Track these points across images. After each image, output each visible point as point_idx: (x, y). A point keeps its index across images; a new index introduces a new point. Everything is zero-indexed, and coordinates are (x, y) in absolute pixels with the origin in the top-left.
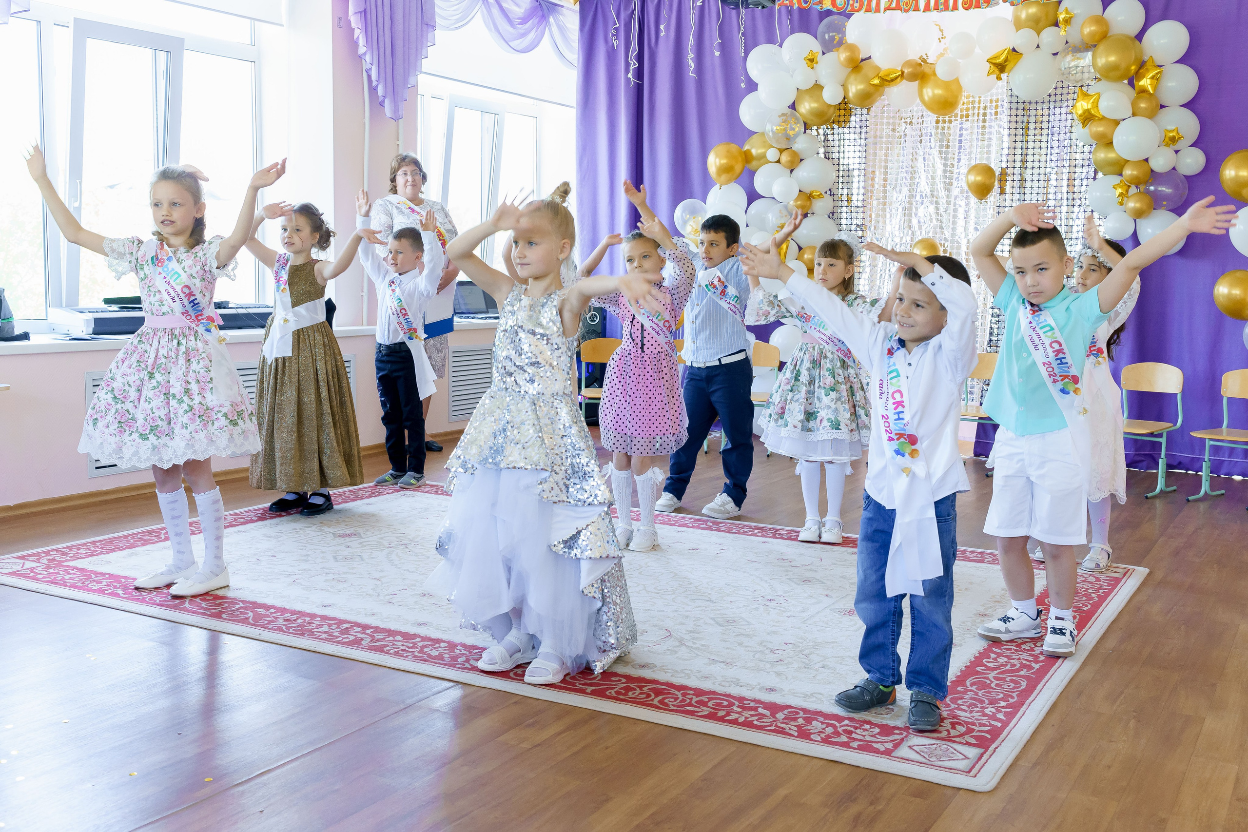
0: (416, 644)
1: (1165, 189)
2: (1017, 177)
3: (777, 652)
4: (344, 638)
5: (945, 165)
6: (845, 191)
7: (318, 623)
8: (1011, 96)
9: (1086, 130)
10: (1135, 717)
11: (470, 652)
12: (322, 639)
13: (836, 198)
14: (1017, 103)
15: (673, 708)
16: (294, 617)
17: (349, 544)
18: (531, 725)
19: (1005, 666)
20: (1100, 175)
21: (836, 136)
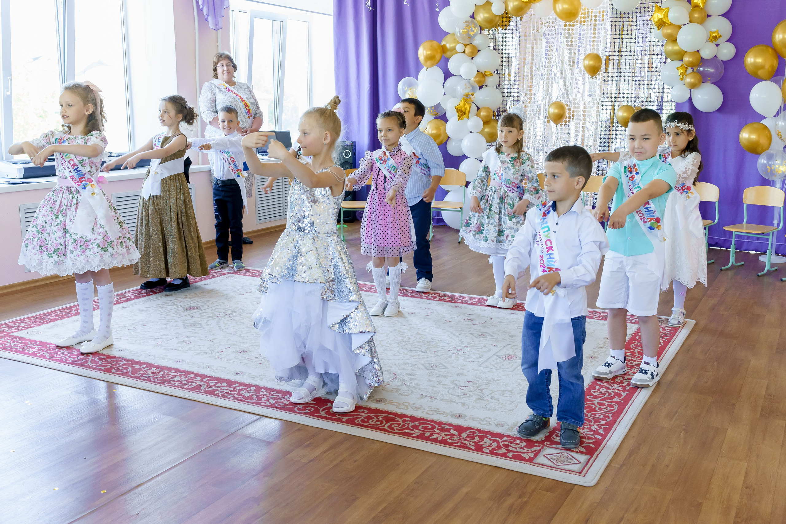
0: (235, 388)
1: (709, 70)
2: (616, 62)
3: (463, 388)
4: (190, 385)
5: (570, 54)
6: (507, 71)
7: (173, 374)
8: (612, 9)
9: (660, 31)
10: (684, 430)
11: (270, 394)
12: (176, 386)
13: (501, 75)
14: (616, 13)
15: (397, 431)
16: (158, 370)
17: (193, 315)
18: (308, 446)
19: (605, 394)
20: (669, 60)
21: (500, 35)
